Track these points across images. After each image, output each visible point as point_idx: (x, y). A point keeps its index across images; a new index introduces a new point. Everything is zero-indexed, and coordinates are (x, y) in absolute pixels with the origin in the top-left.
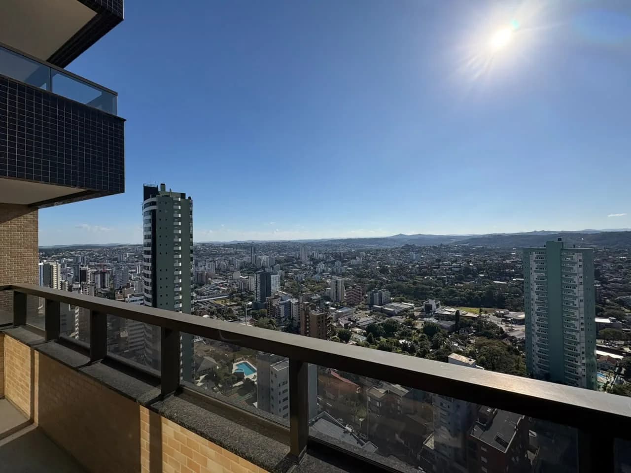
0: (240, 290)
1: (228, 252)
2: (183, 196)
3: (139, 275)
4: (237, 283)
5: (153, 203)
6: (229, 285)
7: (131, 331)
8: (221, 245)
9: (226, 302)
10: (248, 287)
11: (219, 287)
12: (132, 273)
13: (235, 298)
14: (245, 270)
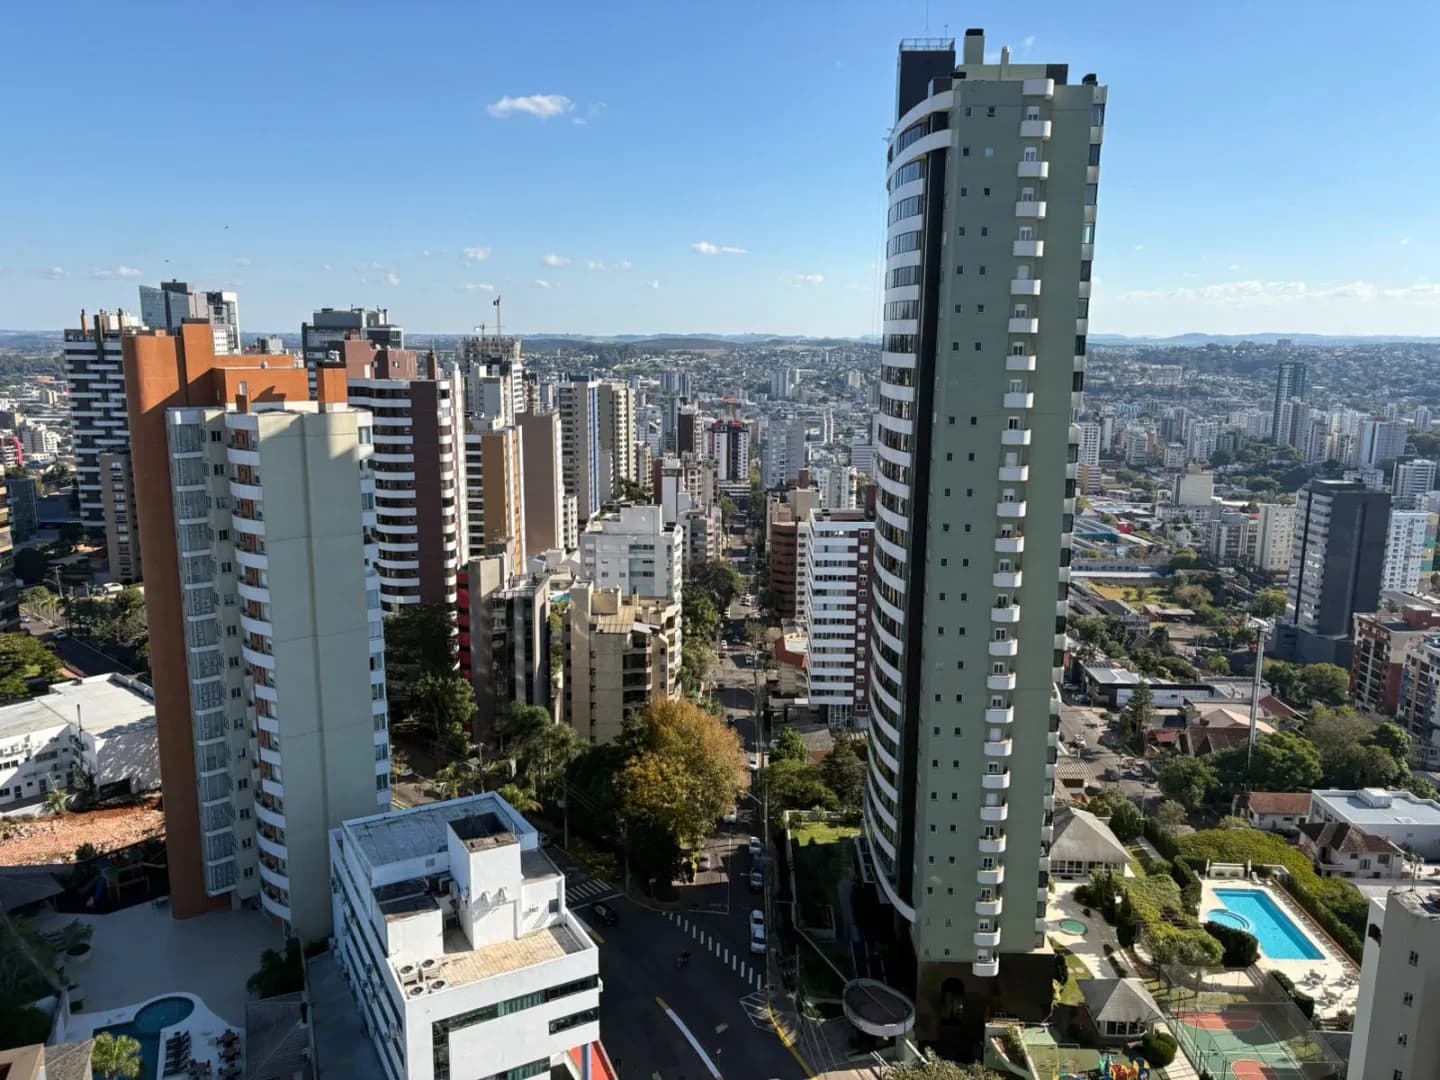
0: (1206, 560)
1: (1160, 383)
2: (1058, 73)
3: (829, 448)
4: (1195, 525)
5: (940, 121)
6: (1162, 528)
7: (817, 636)
8: (1130, 351)
9: (1141, 597)
10: (1251, 549)
11: (1116, 531)
12: (809, 438)
13: (1186, 590)
14: (1237, 473)
